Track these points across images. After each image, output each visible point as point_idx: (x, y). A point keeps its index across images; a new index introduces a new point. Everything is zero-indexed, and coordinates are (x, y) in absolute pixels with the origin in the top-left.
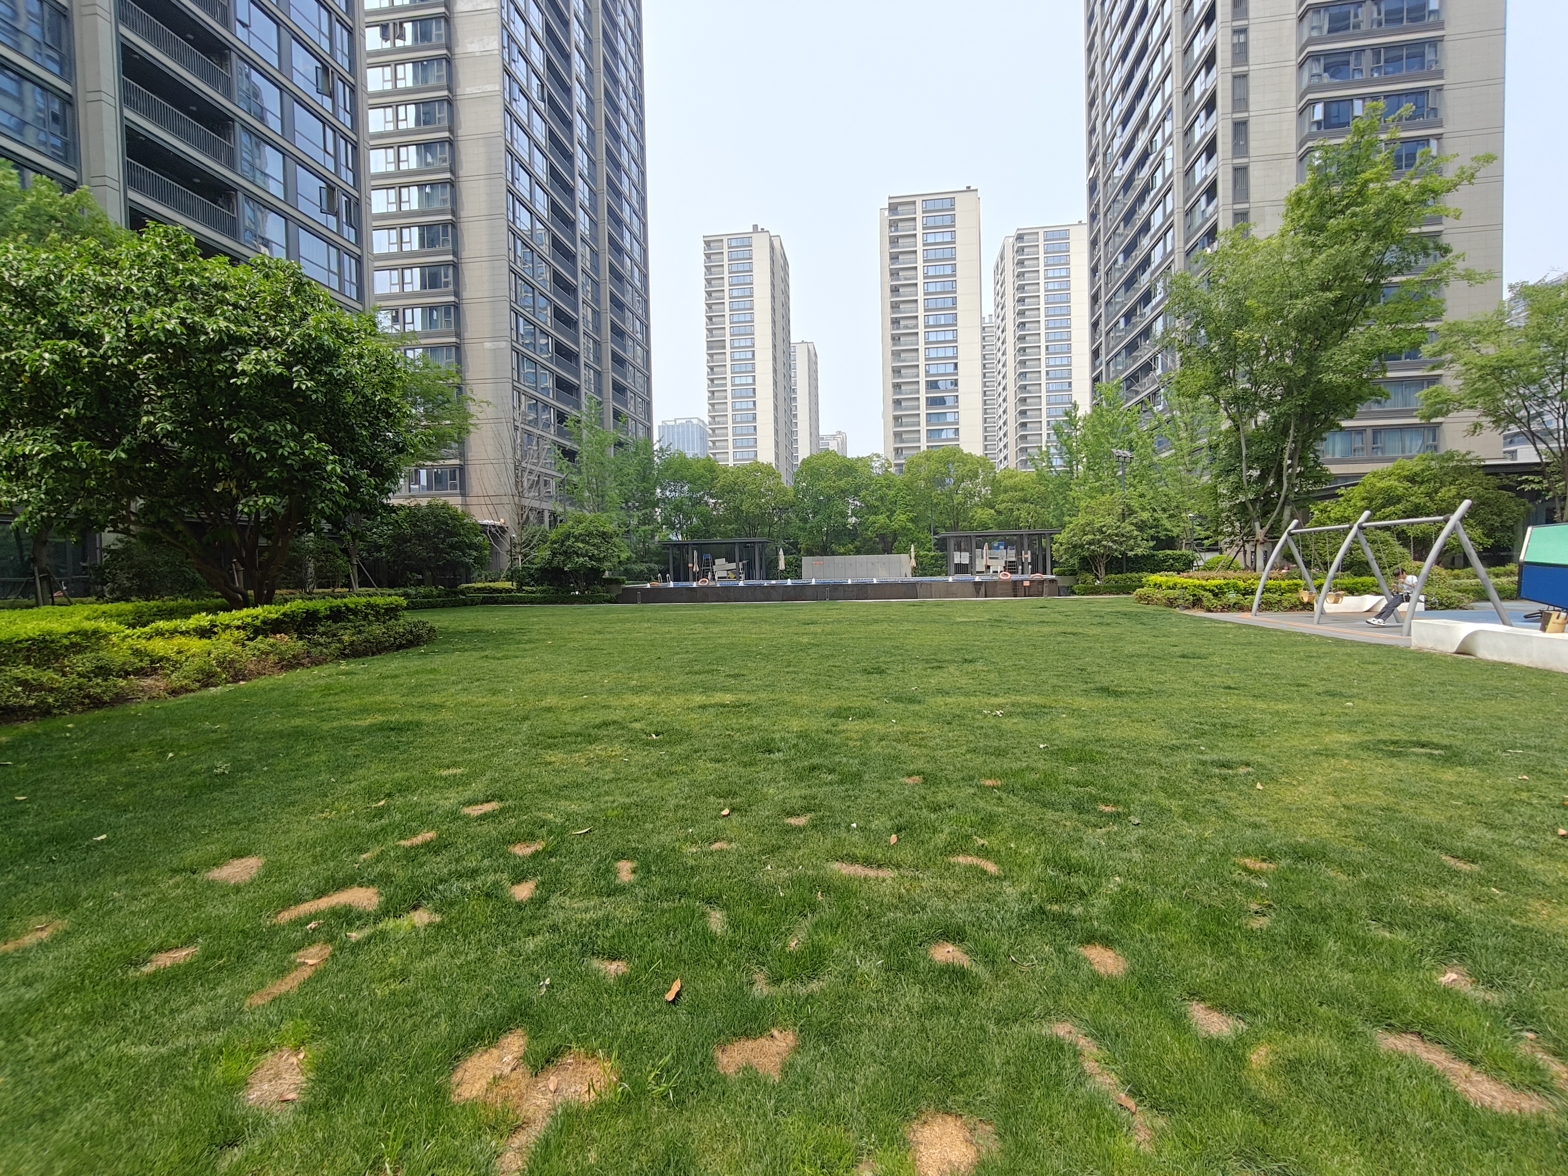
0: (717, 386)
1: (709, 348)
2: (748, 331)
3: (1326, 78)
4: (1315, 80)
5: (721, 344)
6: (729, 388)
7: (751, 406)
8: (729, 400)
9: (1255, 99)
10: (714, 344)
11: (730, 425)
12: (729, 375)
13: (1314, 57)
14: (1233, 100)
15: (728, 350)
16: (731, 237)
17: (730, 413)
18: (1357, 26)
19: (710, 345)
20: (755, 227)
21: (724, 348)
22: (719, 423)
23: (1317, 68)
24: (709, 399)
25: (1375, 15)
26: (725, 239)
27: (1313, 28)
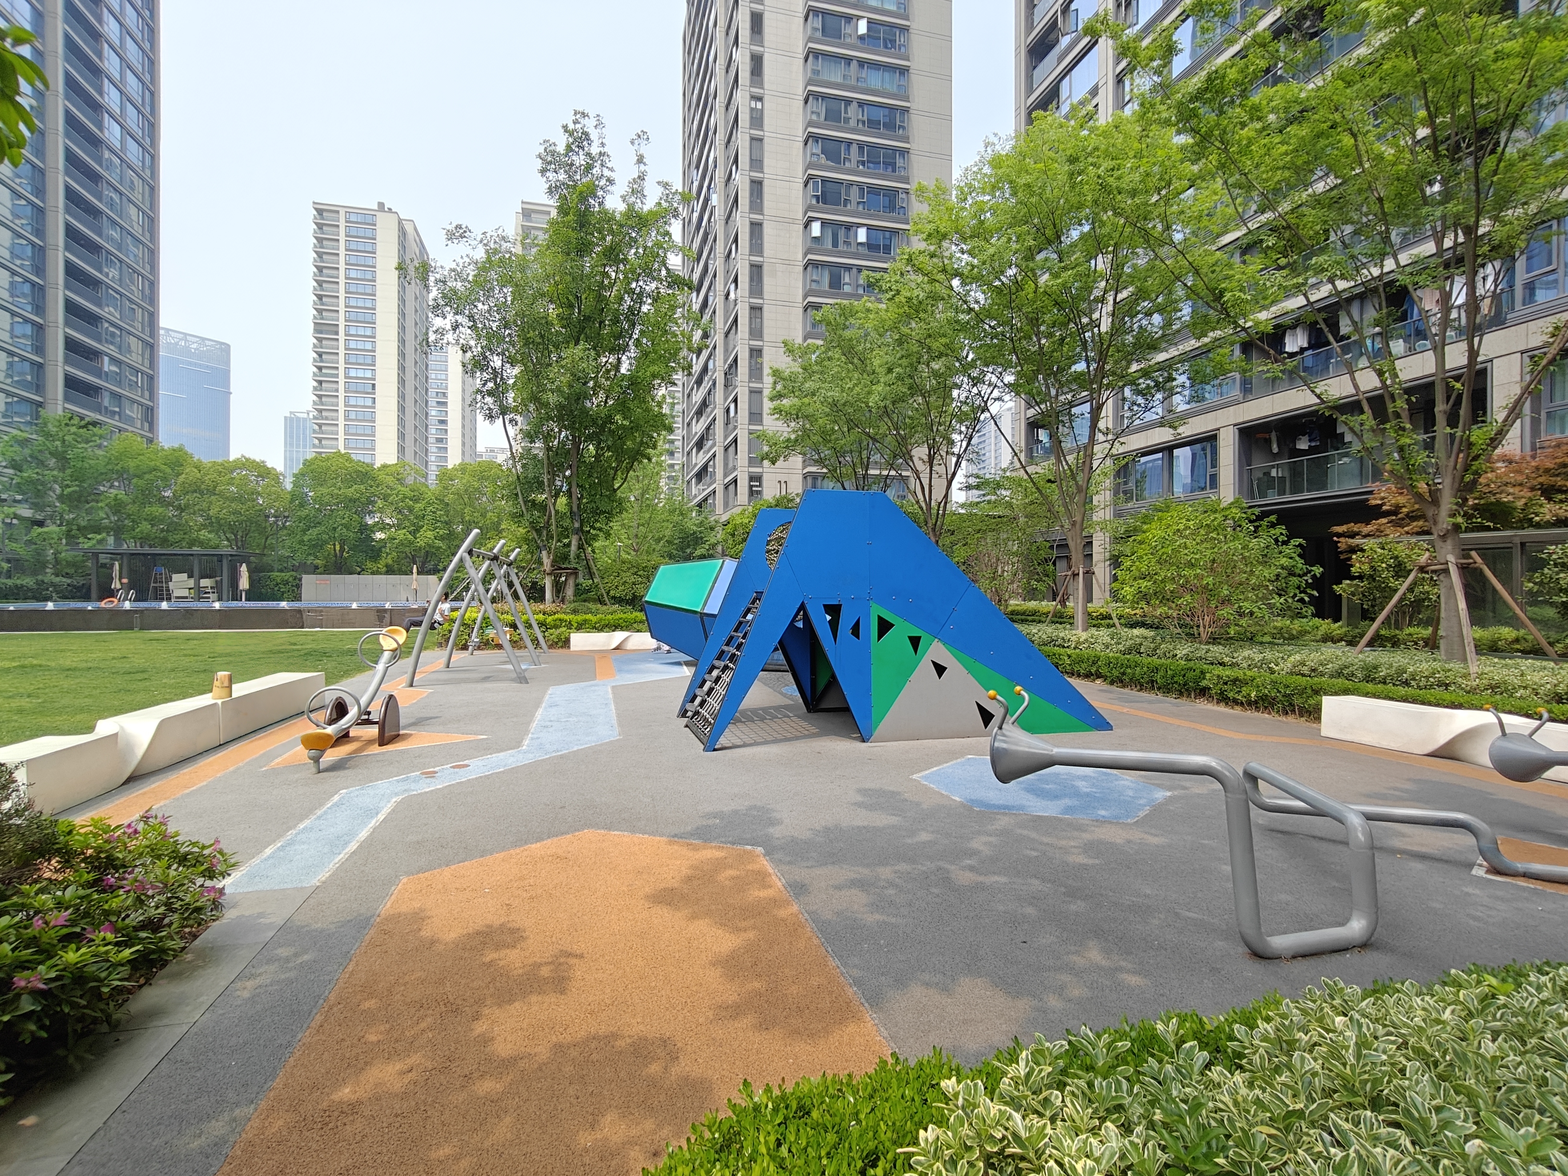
0: (326, 375)
1: (316, 331)
2: (368, 318)
3: (823, 160)
4: (815, 159)
5: (334, 329)
6: (341, 380)
7: (369, 403)
8: (341, 394)
9: (768, 162)
10: (325, 328)
11: (341, 422)
12: (342, 365)
13: (815, 138)
14: (751, 160)
15: (342, 336)
16: (350, 211)
17: (341, 408)
18: (847, 120)
19: (319, 328)
20: (381, 205)
21: (337, 333)
22: (327, 418)
23: (817, 150)
24: (315, 389)
25: (860, 117)
26: (342, 212)
27: (812, 112)
